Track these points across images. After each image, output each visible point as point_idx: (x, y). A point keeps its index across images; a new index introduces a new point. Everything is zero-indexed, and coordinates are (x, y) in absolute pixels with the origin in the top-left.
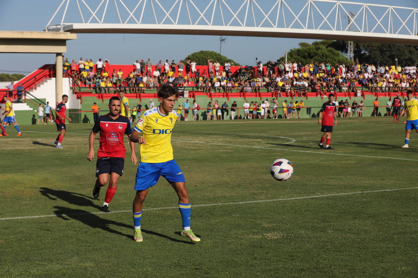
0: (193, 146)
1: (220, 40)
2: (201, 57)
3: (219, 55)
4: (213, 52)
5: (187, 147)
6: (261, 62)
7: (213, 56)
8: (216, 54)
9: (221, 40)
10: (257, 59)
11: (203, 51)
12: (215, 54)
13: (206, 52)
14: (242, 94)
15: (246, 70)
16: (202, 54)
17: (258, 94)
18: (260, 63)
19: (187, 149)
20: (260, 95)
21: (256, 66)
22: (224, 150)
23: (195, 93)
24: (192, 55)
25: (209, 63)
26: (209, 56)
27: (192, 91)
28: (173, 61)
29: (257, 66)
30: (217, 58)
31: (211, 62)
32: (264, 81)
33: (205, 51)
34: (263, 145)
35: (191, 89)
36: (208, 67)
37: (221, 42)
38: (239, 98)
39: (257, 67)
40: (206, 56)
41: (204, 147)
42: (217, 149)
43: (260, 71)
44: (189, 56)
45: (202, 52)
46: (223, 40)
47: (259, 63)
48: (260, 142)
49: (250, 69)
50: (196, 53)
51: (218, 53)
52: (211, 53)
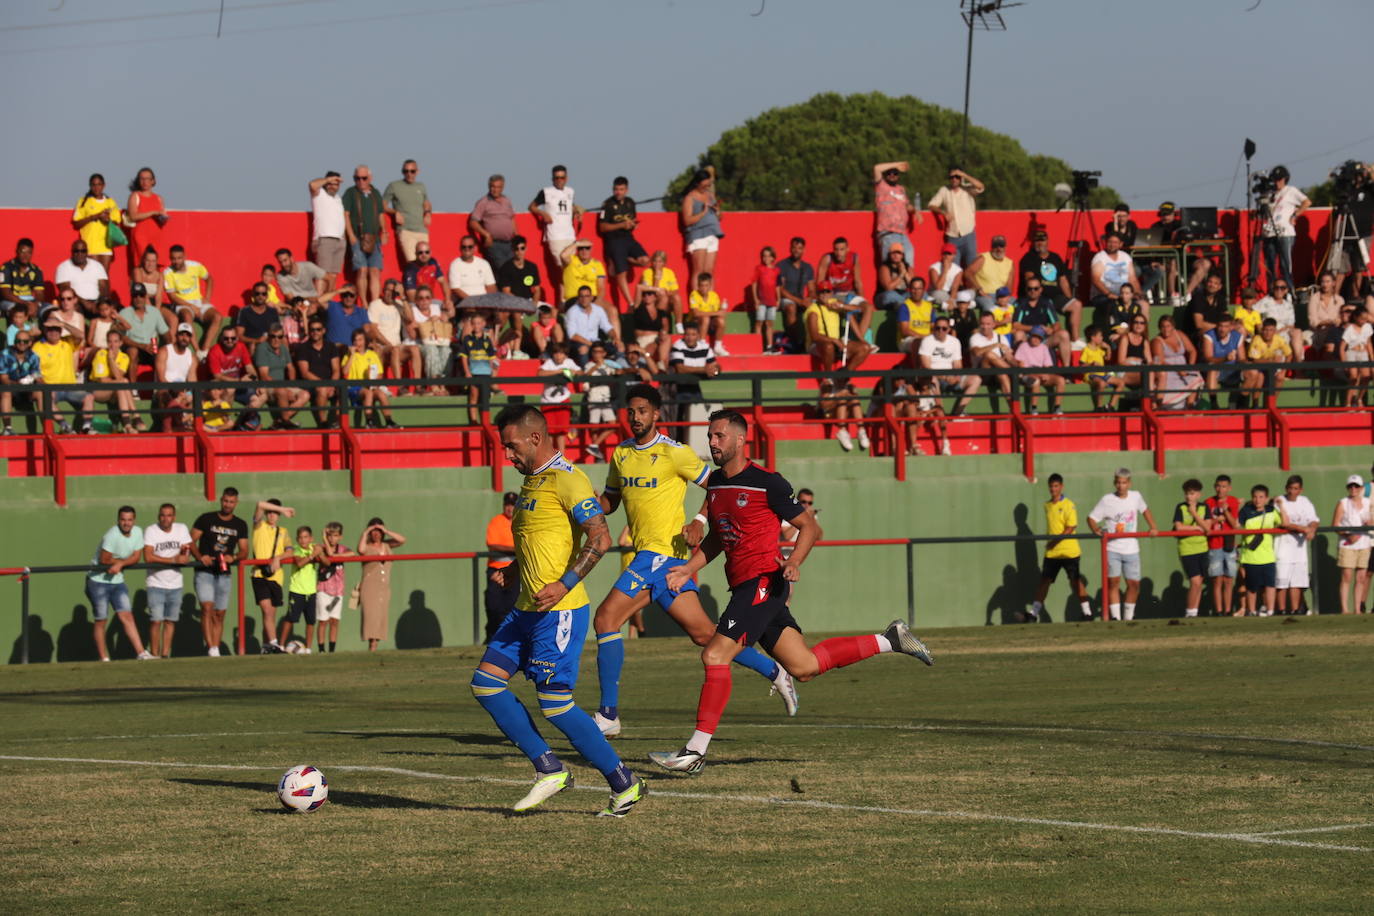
0: (748, 834)
1: (967, 8)
2: (824, 142)
3: (961, 123)
4: (910, 100)
5: (704, 842)
6: (1290, 169)
7: (911, 137)
8: (932, 119)
9: (973, 13)
10: (1250, 149)
11: (834, 100)
12: (929, 118)
13: (857, 101)
14: (1134, 422)
15: (1166, 239)
16: (833, 118)
17: (1259, 420)
18: (1280, 184)
19: (695, 855)
20: (1275, 431)
21: (1243, 208)
22: (990, 864)
23: (773, 424)
24: (754, 128)
25: (884, 186)
26: (879, 132)
27: (750, 404)
28: (621, 181)
29: (1253, 207)
30: (943, 147)
31: (892, 184)
32: (1302, 320)
33: (850, 100)
34: (1292, 820)
35: (744, 389)
36: (876, 215)
37: (971, 26)
38: (1119, 453)
39: (1251, 215)
40: (862, 140)
41: (829, 842)
42: (938, 853)
43: (1277, 242)
44: (727, 138)
45: (826, 107)
46: (989, 8)
47: (1269, 184)
48: (1269, 794)
49: (1198, 233)
50: (785, 116)
51: (949, 113)
52: (895, 112)
